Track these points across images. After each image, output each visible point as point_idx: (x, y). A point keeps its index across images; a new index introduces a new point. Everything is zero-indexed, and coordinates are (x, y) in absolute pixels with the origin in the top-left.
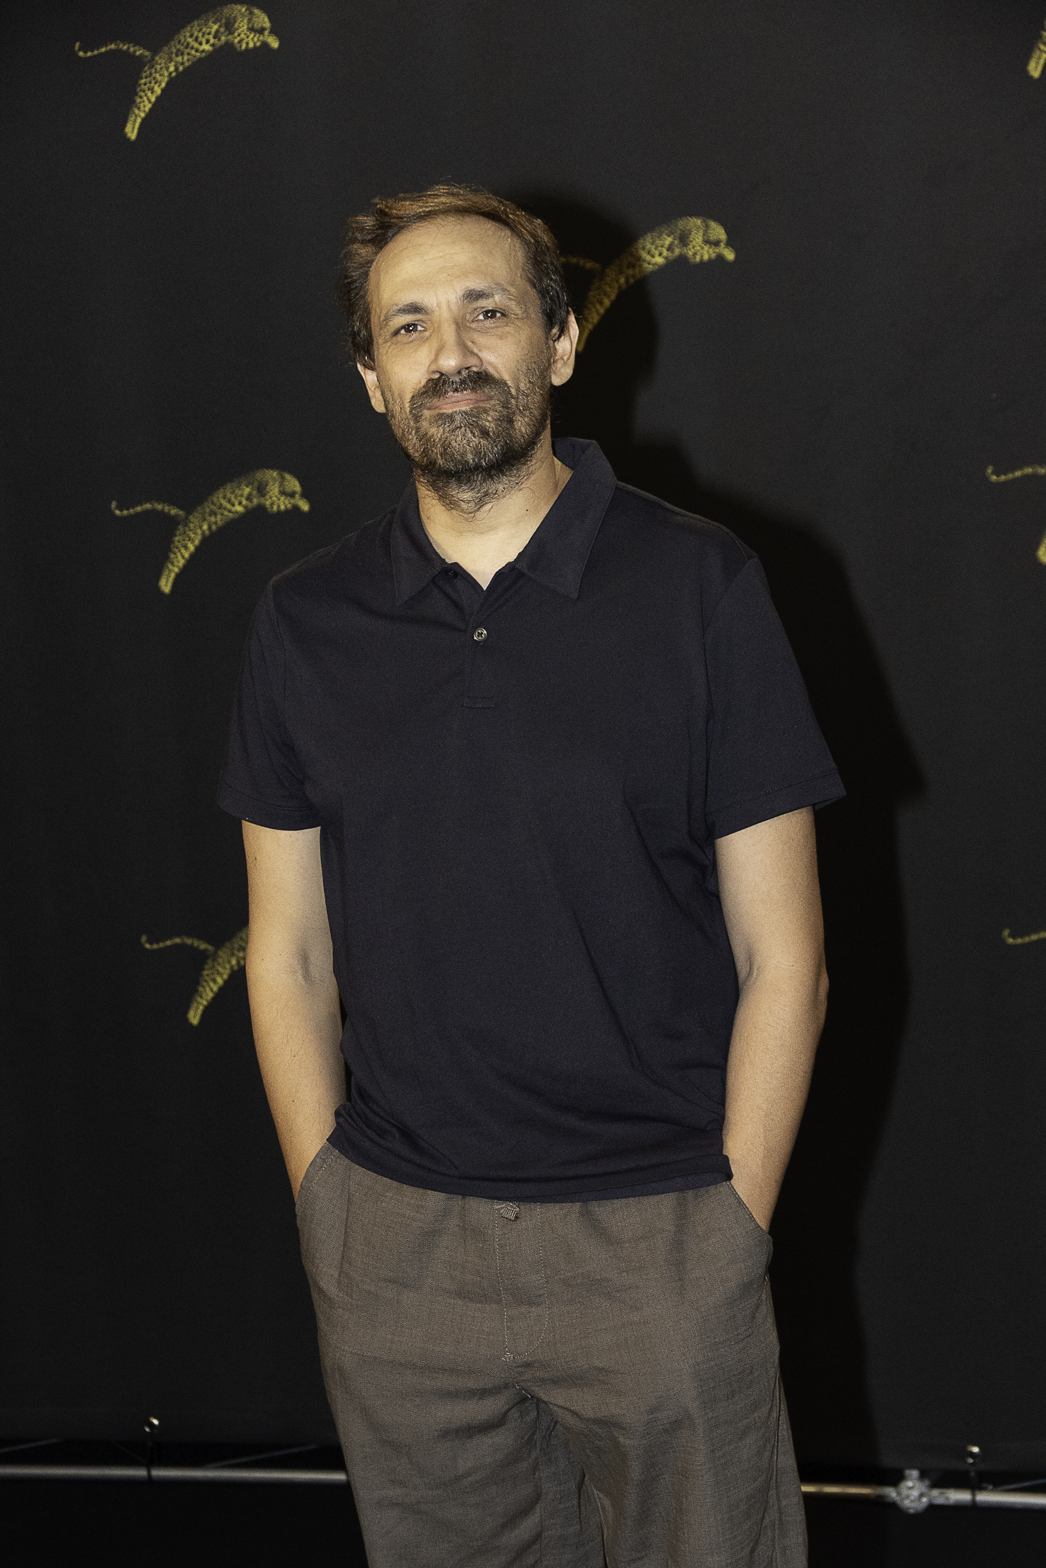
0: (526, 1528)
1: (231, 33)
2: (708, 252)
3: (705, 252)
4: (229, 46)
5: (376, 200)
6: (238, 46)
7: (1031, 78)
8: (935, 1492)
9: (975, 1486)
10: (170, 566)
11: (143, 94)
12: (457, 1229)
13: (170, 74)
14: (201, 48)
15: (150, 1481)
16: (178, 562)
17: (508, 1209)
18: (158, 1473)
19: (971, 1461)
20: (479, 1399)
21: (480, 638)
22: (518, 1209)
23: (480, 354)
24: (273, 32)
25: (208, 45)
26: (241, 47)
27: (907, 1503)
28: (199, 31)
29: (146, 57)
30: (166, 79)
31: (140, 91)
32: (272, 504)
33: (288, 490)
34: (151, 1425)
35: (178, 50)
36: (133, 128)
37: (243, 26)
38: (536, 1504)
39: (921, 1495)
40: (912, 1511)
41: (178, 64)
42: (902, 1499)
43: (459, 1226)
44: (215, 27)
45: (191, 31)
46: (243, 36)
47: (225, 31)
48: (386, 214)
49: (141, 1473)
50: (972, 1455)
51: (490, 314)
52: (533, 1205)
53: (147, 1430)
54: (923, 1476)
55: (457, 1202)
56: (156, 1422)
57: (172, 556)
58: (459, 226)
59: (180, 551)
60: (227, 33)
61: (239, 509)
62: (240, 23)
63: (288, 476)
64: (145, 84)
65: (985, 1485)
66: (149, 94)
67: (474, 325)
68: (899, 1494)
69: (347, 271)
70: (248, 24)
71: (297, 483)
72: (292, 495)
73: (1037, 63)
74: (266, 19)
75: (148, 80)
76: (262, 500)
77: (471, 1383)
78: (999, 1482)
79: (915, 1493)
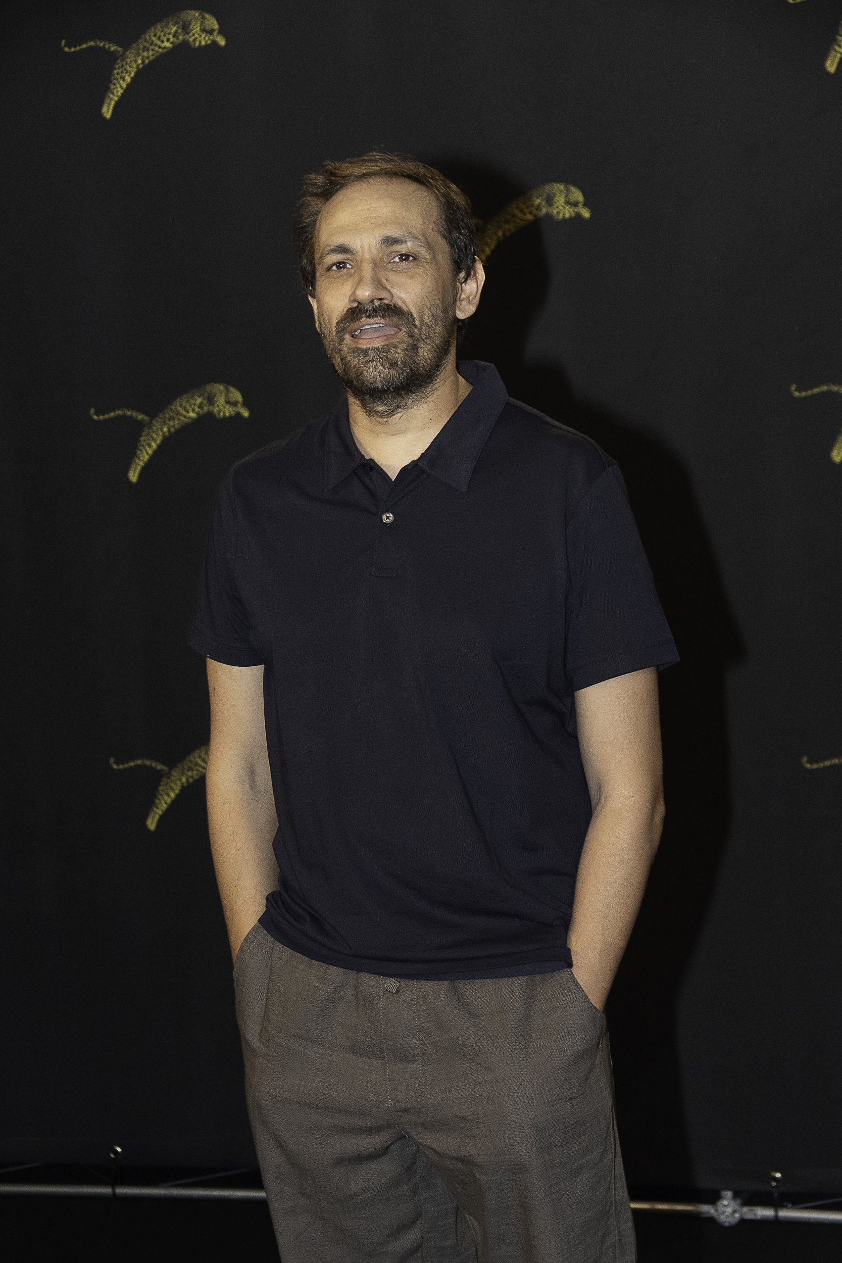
0: (409, 1239)
1: (188, 33)
2: (569, 211)
3: (567, 212)
4: (185, 43)
5: (327, 162)
6: (192, 43)
7: (828, 73)
8: (745, 1209)
9: (777, 1204)
10: (137, 461)
11: (116, 82)
12: (352, 998)
13: (138, 66)
14: (163, 45)
15: (115, 1196)
16: (144, 457)
17: (392, 984)
18: (121, 1191)
19: (774, 1184)
20: (367, 1135)
21: (388, 520)
22: (398, 984)
23: (392, 290)
24: (221, 32)
25: (168, 43)
26: (195, 44)
27: (723, 1218)
28: (161, 32)
29: (118, 52)
30: (135, 70)
31: (114, 79)
32: (219, 412)
33: (232, 399)
34: (116, 1152)
35: (145, 47)
36: (108, 109)
37: (197, 28)
38: (417, 1220)
39: (734, 1212)
40: (727, 1224)
41: (145, 58)
42: (719, 1215)
43: (354, 995)
44: (174, 28)
45: (155, 31)
46: (196, 35)
47: (182, 32)
48: (332, 174)
49: (107, 1190)
50: (775, 1179)
51: (405, 257)
52: (410, 982)
53: (112, 1156)
54: (736, 1196)
55: (353, 974)
56: (119, 1149)
57: (139, 452)
58: (386, 185)
59: (145, 448)
60: (184, 33)
61: (193, 415)
62: (194, 26)
63: (232, 389)
64: (118, 74)
65: (785, 1204)
66: (121, 82)
67: (390, 266)
68: (716, 1210)
69: (301, 218)
70: (200, 27)
71: (239, 395)
72: (235, 404)
73: (833, 61)
74: (215, 22)
75: (120, 70)
76: (212, 408)
77: (361, 1122)
78: (797, 1201)
79: (729, 1210)
